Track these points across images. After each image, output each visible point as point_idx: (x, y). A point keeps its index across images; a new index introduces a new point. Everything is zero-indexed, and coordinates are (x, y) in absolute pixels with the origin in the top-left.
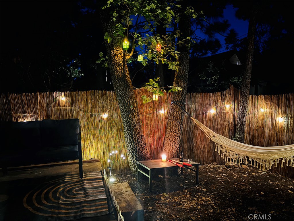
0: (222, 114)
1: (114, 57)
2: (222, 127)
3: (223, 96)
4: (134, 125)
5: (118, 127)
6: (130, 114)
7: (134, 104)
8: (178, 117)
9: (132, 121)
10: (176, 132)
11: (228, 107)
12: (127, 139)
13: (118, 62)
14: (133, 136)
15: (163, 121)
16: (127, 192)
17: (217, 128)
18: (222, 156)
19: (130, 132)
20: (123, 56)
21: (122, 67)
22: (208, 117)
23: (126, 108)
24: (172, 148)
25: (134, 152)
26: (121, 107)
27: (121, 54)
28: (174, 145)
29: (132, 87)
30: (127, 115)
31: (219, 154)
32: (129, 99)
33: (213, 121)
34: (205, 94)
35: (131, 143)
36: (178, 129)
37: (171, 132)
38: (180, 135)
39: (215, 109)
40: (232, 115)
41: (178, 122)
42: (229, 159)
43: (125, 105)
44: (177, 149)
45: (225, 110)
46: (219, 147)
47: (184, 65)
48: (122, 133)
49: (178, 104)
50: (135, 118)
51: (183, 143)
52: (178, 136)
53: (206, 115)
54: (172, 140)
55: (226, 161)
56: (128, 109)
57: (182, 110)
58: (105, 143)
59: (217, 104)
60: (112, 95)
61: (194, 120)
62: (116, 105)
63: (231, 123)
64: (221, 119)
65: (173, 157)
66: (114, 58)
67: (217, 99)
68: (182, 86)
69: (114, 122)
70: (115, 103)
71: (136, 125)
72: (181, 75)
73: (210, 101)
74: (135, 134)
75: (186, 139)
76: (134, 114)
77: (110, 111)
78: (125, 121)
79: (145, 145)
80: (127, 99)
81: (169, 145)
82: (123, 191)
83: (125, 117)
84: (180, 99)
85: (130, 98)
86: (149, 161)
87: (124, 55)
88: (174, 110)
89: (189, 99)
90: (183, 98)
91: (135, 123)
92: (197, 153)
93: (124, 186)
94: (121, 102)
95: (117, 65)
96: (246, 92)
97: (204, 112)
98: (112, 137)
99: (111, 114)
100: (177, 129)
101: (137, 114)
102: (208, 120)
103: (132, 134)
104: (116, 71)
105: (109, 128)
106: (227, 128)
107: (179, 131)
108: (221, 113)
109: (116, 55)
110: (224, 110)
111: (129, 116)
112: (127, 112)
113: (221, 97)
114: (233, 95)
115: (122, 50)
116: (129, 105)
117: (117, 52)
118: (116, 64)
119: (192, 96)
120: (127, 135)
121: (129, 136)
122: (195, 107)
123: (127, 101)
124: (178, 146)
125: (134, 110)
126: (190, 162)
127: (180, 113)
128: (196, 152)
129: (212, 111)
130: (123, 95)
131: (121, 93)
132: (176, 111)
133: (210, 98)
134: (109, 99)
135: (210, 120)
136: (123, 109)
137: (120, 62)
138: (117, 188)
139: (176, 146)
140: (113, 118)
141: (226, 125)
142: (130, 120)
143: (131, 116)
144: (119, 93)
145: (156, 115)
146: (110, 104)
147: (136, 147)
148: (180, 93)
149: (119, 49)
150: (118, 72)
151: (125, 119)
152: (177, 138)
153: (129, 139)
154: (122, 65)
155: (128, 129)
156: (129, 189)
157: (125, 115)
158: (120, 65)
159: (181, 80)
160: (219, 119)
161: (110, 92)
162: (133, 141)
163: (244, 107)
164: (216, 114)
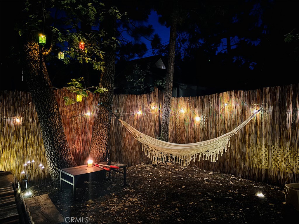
0: (148, 115)
1: (28, 52)
2: (148, 127)
3: (148, 98)
4: (54, 130)
5: (35, 133)
6: (50, 117)
7: (54, 106)
8: (106, 119)
9: (53, 125)
10: (103, 135)
11: (154, 108)
12: (46, 146)
13: (33, 58)
14: (54, 142)
15: (89, 124)
16: (47, 205)
17: (144, 128)
18: (148, 156)
19: (50, 137)
20: (39, 51)
21: (38, 64)
22: (135, 118)
23: (44, 111)
24: (99, 152)
25: (56, 160)
26: (39, 109)
27: (36, 50)
28: (101, 148)
29: (52, 87)
30: (46, 119)
31: (146, 154)
32: (47, 100)
33: (140, 122)
34: (132, 96)
35: (52, 149)
36: (106, 132)
37: (98, 135)
38: (107, 137)
39: (142, 110)
40: (157, 115)
41: (105, 124)
42: (155, 157)
43: (43, 107)
44: (104, 152)
46: (146, 147)
47: (110, 65)
48: (41, 140)
49: (104, 106)
50: (56, 122)
51: (111, 146)
52: (105, 139)
53: (133, 116)
54: (99, 144)
55: (152, 160)
56: (47, 112)
57: (109, 112)
58: (19, 152)
59: (144, 105)
60: (27, 96)
61: (122, 122)
62: (32, 108)
63: (157, 124)
64: (148, 120)
65: (100, 161)
66: (27, 54)
67: (143, 101)
68: (109, 87)
69: (29, 127)
70: (31, 105)
71: (57, 130)
72: (107, 76)
73: (137, 102)
74: (56, 139)
75: (114, 142)
76: (54, 117)
77: (24, 114)
78: (44, 126)
79: (68, 151)
80: (45, 101)
81: (96, 149)
82: (41, 205)
83: (44, 121)
84: (106, 101)
85: (49, 100)
86: (73, 167)
87: (41, 50)
88: (100, 113)
89: (117, 101)
90: (110, 100)
91: (56, 128)
92: (125, 155)
93: (43, 199)
94: (38, 103)
95: (31, 62)
96: (169, 94)
97: (132, 114)
98: (28, 144)
99: (26, 118)
100: (105, 132)
101: (58, 117)
102: (135, 122)
103: (52, 139)
104: (31, 69)
105: (23, 134)
106: (153, 128)
107: (106, 134)
108: (147, 114)
109: (30, 50)
110: (150, 111)
111: (48, 119)
112: (46, 115)
114: (158, 97)
115: (38, 46)
116: (48, 107)
117: (31, 47)
118: (31, 60)
119: (119, 98)
120: (46, 141)
121: (49, 143)
122: (122, 109)
123: (45, 103)
124: (106, 149)
125: (55, 113)
126: (117, 165)
127: (107, 115)
128: (124, 153)
129: (140, 113)
130: (40, 96)
131: (38, 94)
132: (103, 113)
133: (136, 99)
134: (22, 100)
135: (137, 121)
136: (41, 112)
137: (35, 59)
138: (34, 202)
139: (103, 150)
140: (28, 123)
141: (152, 125)
142: (49, 123)
143: (51, 120)
144: (35, 94)
145: (81, 117)
146: (24, 106)
147: (58, 153)
148: (107, 94)
149: (33, 44)
150: (33, 70)
151: (43, 123)
152: (104, 141)
153: (49, 146)
154: (38, 62)
155: (47, 135)
156: (49, 201)
157: (43, 118)
158: (36, 61)
159: (107, 81)
160: (146, 120)
161: (24, 92)
162: (54, 147)
163: (167, 109)
164: (143, 115)
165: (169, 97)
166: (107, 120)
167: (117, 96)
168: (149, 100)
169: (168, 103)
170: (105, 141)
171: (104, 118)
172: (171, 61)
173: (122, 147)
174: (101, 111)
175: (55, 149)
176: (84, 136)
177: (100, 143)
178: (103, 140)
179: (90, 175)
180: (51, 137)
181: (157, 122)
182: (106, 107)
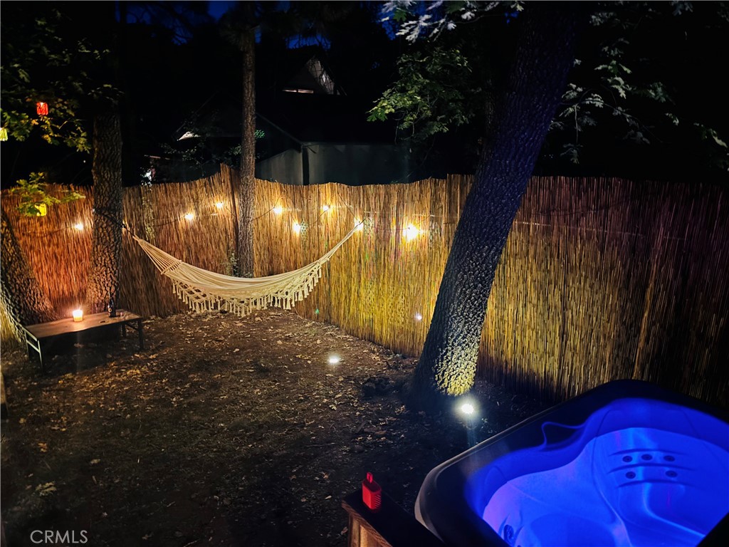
0: (210, 220)
2: (211, 243)
3: (208, 186)
4: (5, 264)
8: (108, 238)
10: (105, 266)
11: (221, 205)
17: (202, 246)
22: (180, 228)
24: (100, 294)
25: (16, 311)
28: (104, 288)
31: (180, 297)
33: (191, 233)
34: (169, 186)
36: (110, 259)
37: (97, 266)
38: (115, 269)
39: (194, 211)
40: (230, 219)
41: (107, 247)
45: (215, 211)
49: (103, 214)
52: (111, 272)
53: (175, 224)
54: (99, 281)
57: (112, 224)
59: (198, 202)
61: (139, 241)
63: (231, 235)
64: (209, 229)
65: (103, 309)
67: (197, 194)
71: (11, 263)
72: (104, 157)
73: (181, 197)
81: (95, 289)
84: (106, 204)
88: (97, 226)
90: (112, 202)
91: (8, 260)
92: (164, 294)
97: (172, 220)
100: (108, 259)
106: (222, 244)
107: (111, 263)
108: (207, 218)
110: (213, 211)
113: (204, 189)
114: (229, 184)
124: (113, 289)
127: (110, 229)
129: (190, 217)
132: (101, 227)
133: (180, 191)
135: (187, 233)
139: (109, 290)
141: (220, 238)
145: (67, 234)
147: (19, 301)
148: (106, 193)
152: (109, 275)
159: (104, 167)
160: (203, 229)
162: (10, 291)
163: (246, 206)
164: (198, 222)
165: (247, 185)
166: (110, 239)
167: (136, 190)
168: (210, 191)
169: (247, 196)
170: (111, 276)
171: (104, 235)
172: (247, 114)
173: (157, 280)
174: (98, 223)
175: (12, 294)
176: (77, 265)
177: (102, 280)
178: (106, 274)
181: (231, 231)
182: (106, 216)
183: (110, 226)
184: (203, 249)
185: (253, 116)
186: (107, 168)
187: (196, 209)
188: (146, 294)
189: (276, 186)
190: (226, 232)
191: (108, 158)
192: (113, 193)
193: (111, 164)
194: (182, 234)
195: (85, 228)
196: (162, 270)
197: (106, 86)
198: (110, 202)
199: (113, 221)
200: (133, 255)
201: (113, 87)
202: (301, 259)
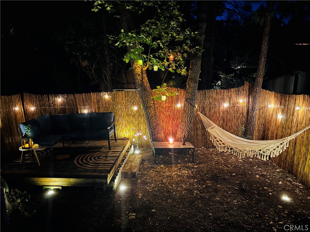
0: (236, 107)
2: (234, 118)
3: (237, 92)
4: (151, 117)
6: (148, 109)
7: (150, 102)
9: (150, 114)
10: (185, 123)
11: (242, 101)
14: (151, 124)
16: (136, 161)
17: (230, 119)
18: (214, 144)
20: (141, 68)
21: (141, 76)
22: (221, 110)
23: (145, 105)
24: (181, 134)
27: (139, 67)
28: (183, 132)
31: (213, 142)
33: (226, 113)
36: (188, 120)
37: (182, 122)
38: (189, 125)
39: (228, 103)
40: (245, 108)
41: (187, 115)
43: (144, 102)
44: (185, 135)
45: (239, 103)
50: (152, 112)
53: (219, 108)
59: (231, 99)
61: (200, 114)
63: (245, 116)
64: (234, 112)
66: (135, 70)
67: (231, 95)
73: (223, 96)
76: (151, 109)
77: (138, 105)
80: (145, 99)
81: (180, 132)
84: (189, 97)
89: (204, 95)
93: (138, 157)
97: (218, 106)
99: (139, 107)
104: (137, 79)
105: (138, 116)
106: (240, 119)
108: (234, 106)
109: (136, 68)
110: (238, 104)
113: (235, 93)
114: (248, 91)
118: (137, 74)
119: (206, 92)
122: (209, 101)
124: (187, 133)
127: (189, 108)
129: (226, 105)
133: (223, 93)
135: (223, 112)
137: (139, 73)
139: (185, 133)
141: (239, 116)
143: (148, 111)
147: (153, 132)
148: (190, 92)
149: (138, 64)
152: (186, 127)
153: (148, 126)
154: (141, 74)
155: (147, 120)
158: (139, 75)
160: (232, 112)
162: (151, 128)
163: (254, 103)
164: (230, 108)
165: (256, 92)
166: (189, 112)
167: (204, 91)
168: (238, 94)
169: (255, 98)
171: (187, 110)
172: (262, 57)
174: (185, 105)
175: (151, 129)
176: (176, 121)
177: (183, 128)
179: (172, 149)
180: (149, 121)
181: (245, 114)
182: (189, 102)
183: (189, 106)
184: (230, 120)
185: (265, 58)
186: (192, 82)
187: (229, 102)
188: (202, 137)
189: (272, 94)
190: (243, 114)
191: (193, 78)
192: (193, 93)
193: (194, 81)
194: (221, 113)
195: (181, 106)
196: (207, 128)
197: (197, 47)
198: (191, 96)
199: (191, 105)
200: (199, 120)
201: (199, 48)
202: (280, 134)
